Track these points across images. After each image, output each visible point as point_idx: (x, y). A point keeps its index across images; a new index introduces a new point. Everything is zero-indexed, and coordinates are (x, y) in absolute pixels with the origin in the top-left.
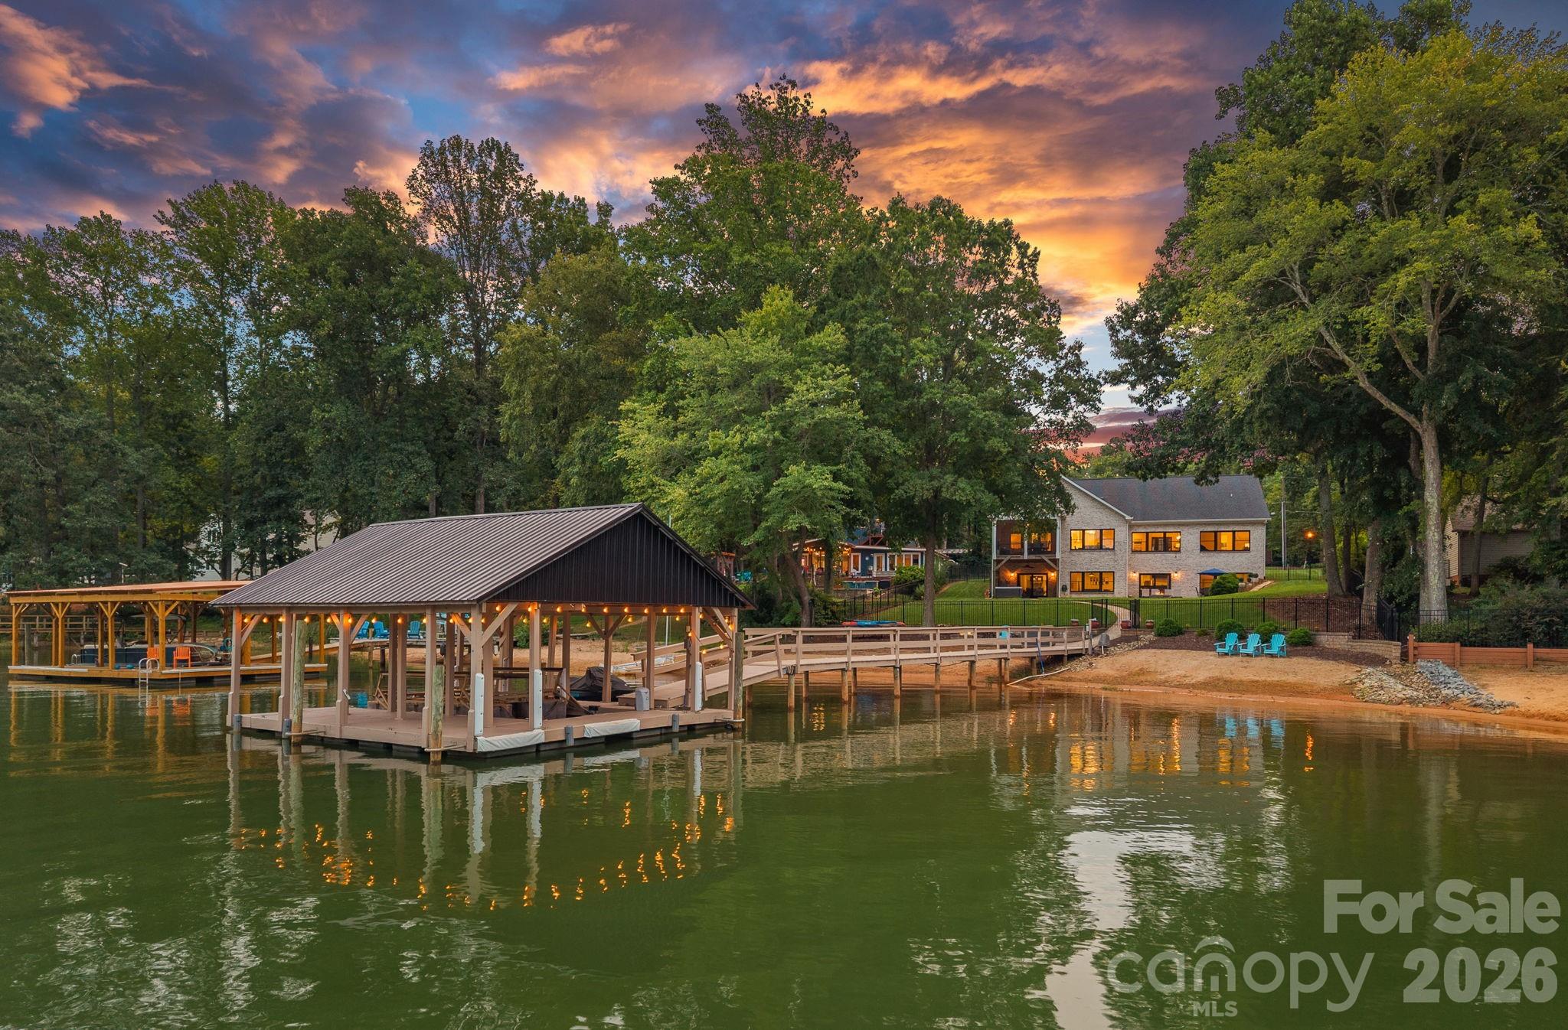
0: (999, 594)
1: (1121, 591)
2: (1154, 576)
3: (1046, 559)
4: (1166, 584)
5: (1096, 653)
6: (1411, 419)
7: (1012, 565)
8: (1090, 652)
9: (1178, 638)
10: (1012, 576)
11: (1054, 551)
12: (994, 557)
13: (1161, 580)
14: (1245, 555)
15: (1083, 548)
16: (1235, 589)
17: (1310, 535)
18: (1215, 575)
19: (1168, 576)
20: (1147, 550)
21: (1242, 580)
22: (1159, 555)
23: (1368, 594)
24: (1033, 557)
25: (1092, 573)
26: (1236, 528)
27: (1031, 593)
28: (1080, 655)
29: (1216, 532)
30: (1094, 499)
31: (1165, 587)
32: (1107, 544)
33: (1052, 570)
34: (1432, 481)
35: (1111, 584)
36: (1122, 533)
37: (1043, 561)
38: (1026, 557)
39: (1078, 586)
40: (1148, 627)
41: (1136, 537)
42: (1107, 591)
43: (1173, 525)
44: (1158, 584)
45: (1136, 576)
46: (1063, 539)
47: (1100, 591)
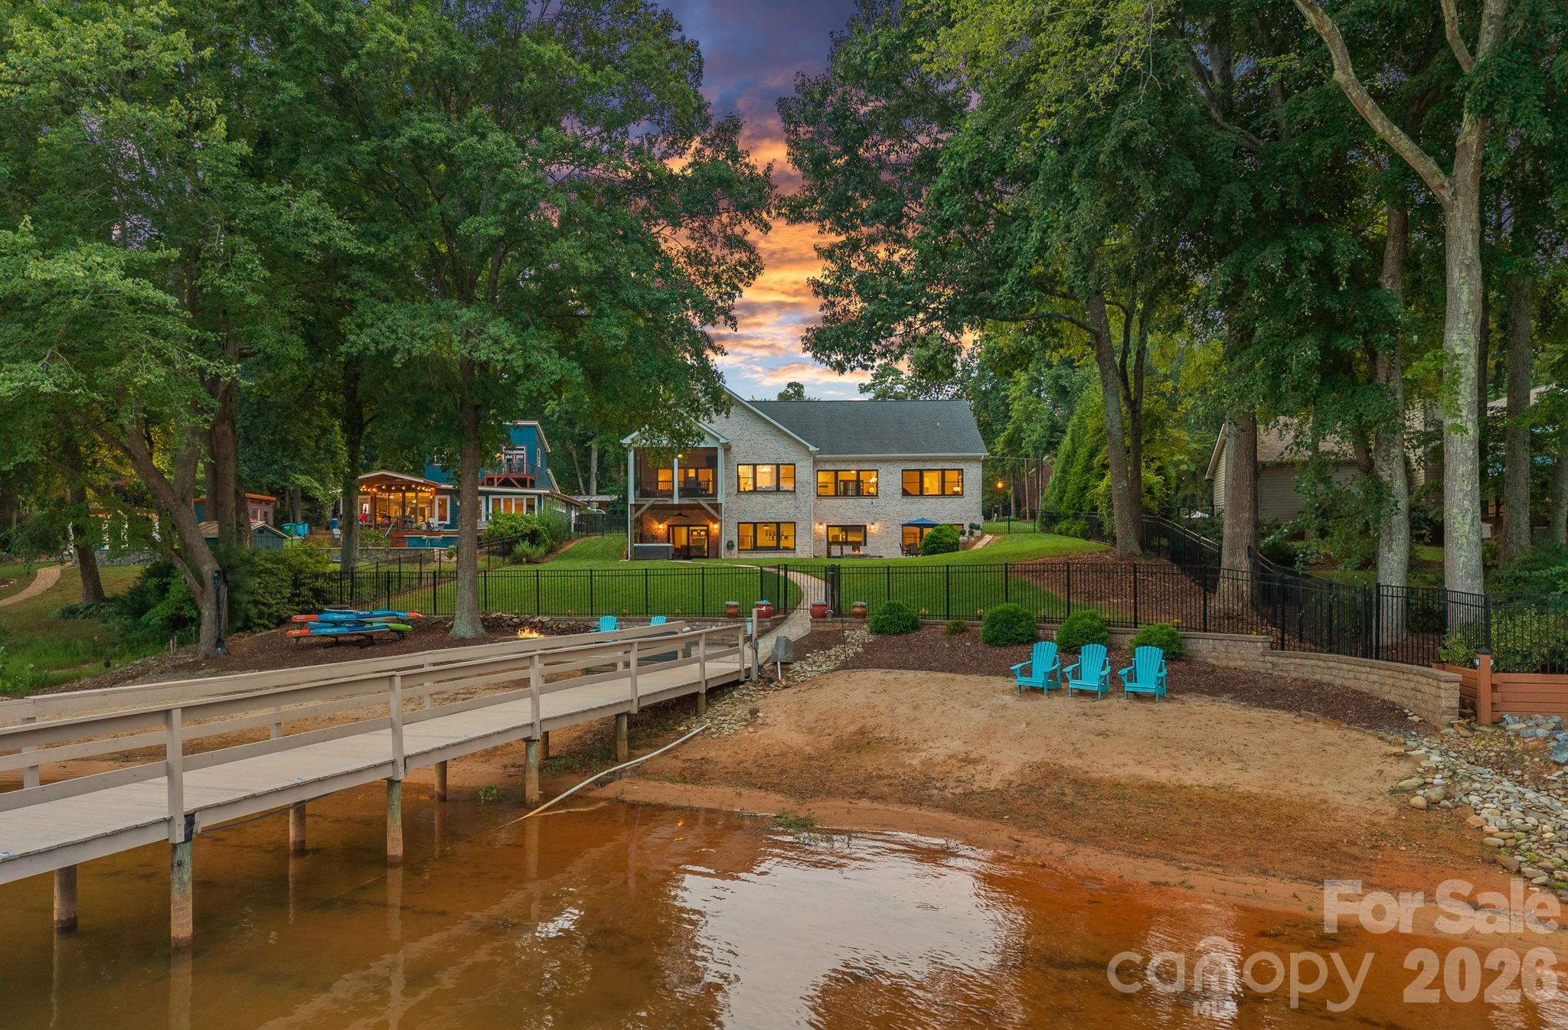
0: (639, 554)
1: (805, 548)
2: (845, 528)
3: (704, 504)
4: (860, 539)
5: (765, 677)
6: (1426, 167)
7: (661, 512)
8: (754, 676)
9: (913, 637)
10: (661, 528)
11: (715, 494)
12: (631, 500)
13: (853, 534)
14: (957, 500)
15: (755, 490)
16: (953, 547)
17: (1000, 485)
18: (922, 526)
19: (861, 529)
20: (836, 495)
21: (963, 533)
22: (851, 501)
23: (1233, 554)
24: (686, 501)
25: (766, 524)
26: (946, 466)
27: (685, 553)
28: (737, 683)
29: (921, 471)
30: (767, 422)
31: (859, 543)
32: (786, 485)
33: (715, 520)
34: (1464, 307)
35: (791, 539)
36: (805, 470)
37: (699, 507)
38: (676, 501)
39: (749, 544)
40: (857, 615)
41: (822, 477)
42: (786, 549)
43: (869, 461)
44: (850, 539)
45: (821, 529)
46: (727, 477)
47: (777, 548)
